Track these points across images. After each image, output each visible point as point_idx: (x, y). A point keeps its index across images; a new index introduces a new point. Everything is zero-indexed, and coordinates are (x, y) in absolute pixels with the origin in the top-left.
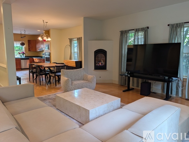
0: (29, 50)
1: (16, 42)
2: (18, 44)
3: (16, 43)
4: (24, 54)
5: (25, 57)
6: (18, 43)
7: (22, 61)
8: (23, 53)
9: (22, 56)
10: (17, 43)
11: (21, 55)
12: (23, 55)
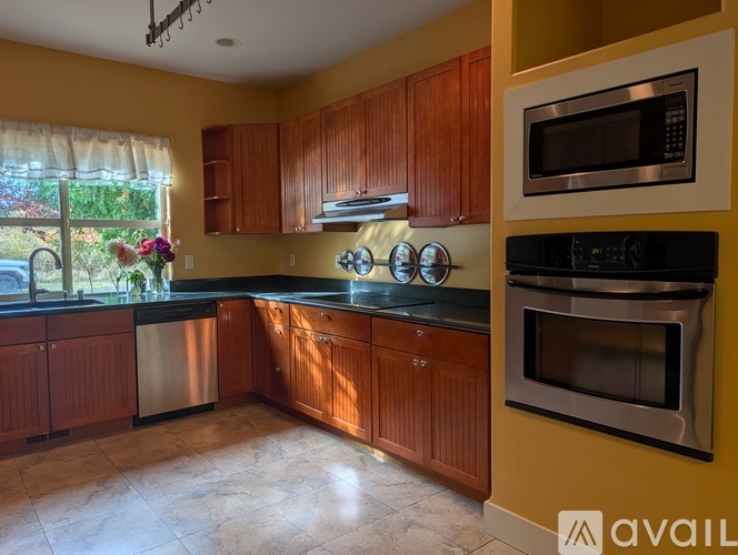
0: (212, 225)
1: (90, 146)
2: (115, 166)
3: (97, 154)
4: (171, 257)
5: (175, 287)
6: (116, 154)
7: (148, 335)
8: (161, 252)
9: (149, 275)
10: (108, 148)
11: (141, 267)
12: (158, 268)
